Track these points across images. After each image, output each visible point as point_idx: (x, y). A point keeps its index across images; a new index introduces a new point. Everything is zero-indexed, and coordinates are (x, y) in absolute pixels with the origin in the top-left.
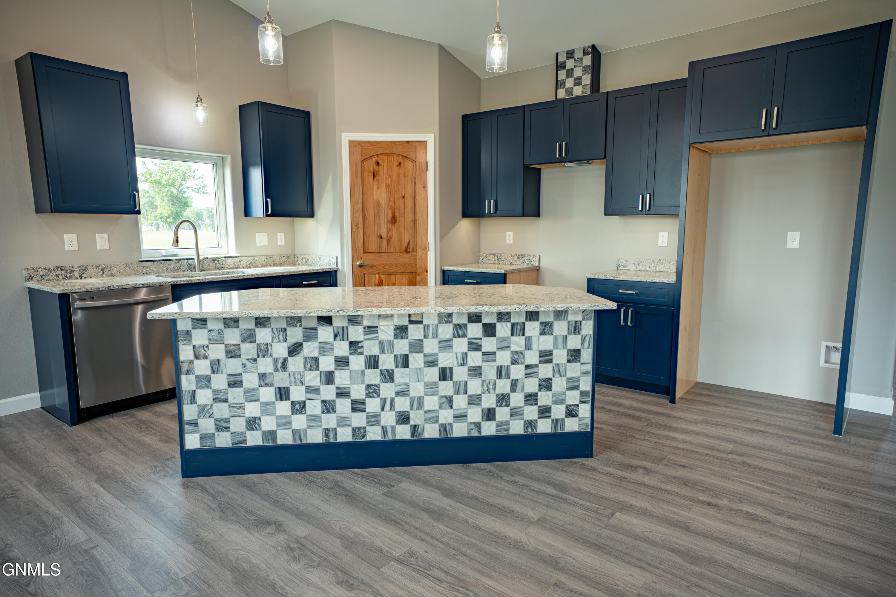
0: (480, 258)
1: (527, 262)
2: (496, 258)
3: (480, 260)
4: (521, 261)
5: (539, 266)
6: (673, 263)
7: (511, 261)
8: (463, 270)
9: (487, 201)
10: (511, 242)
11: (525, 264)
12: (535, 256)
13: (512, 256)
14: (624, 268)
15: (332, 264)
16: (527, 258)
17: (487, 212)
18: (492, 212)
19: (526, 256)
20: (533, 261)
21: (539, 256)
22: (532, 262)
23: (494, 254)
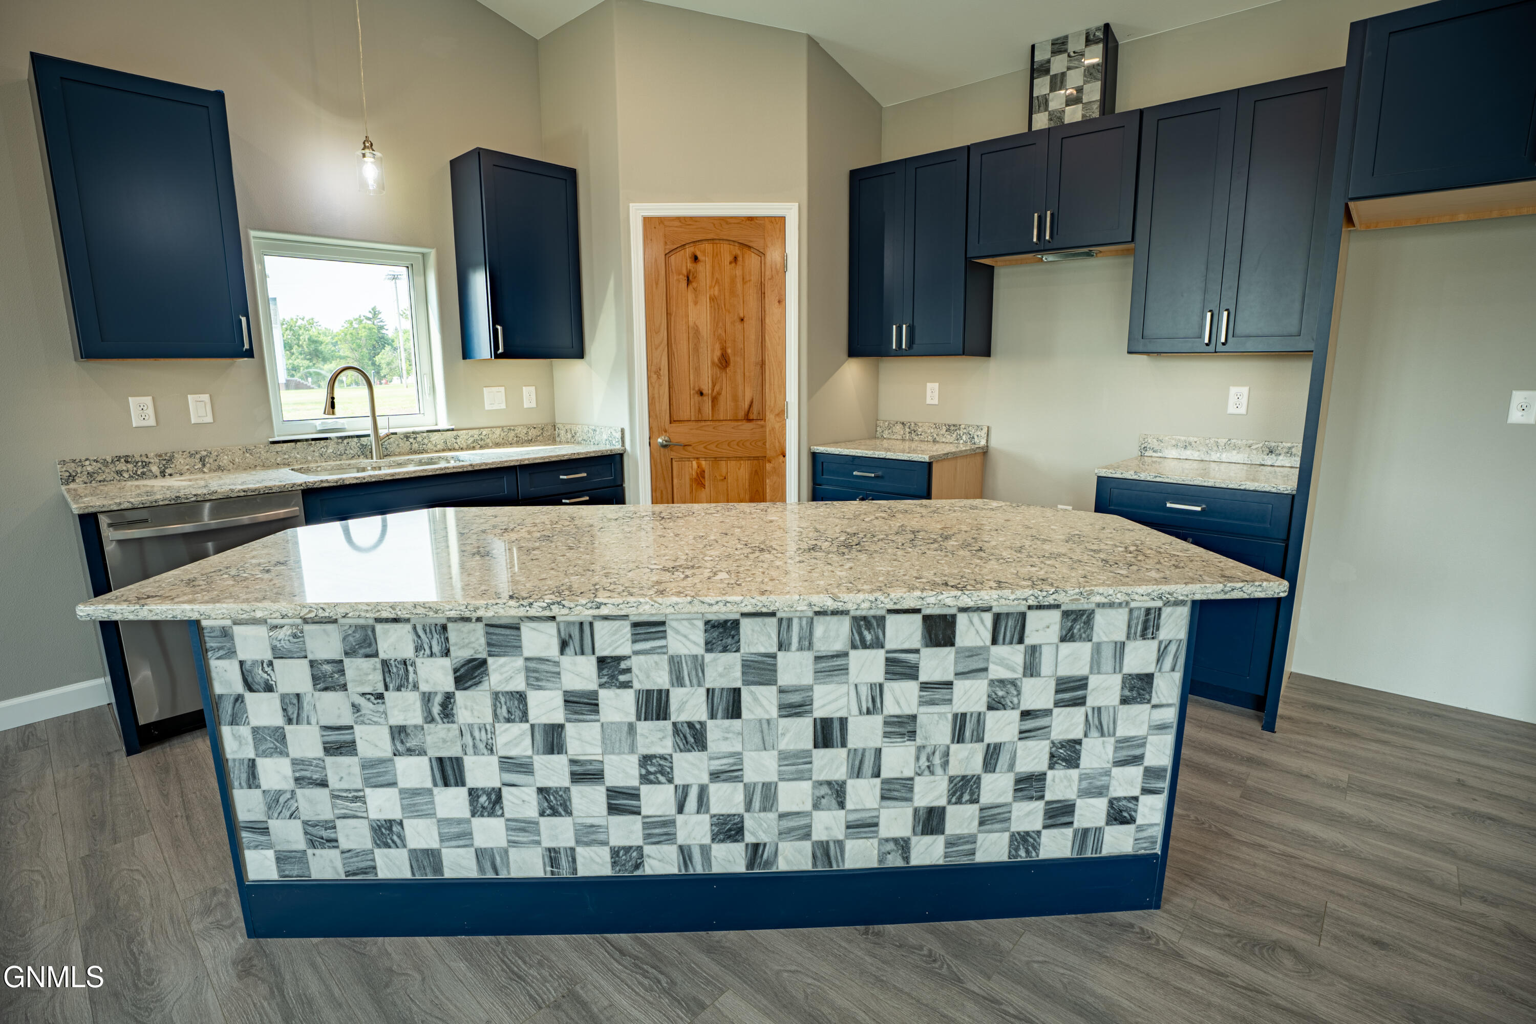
0: (878, 429)
1: (964, 437)
2: (908, 430)
3: (878, 433)
4: (954, 436)
5: (987, 446)
6: (1257, 446)
7: (935, 436)
8: (851, 454)
9: (894, 326)
10: (936, 402)
11: (962, 441)
12: (979, 428)
13: (937, 426)
14: (1155, 454)
15: (614, 442)
16: (965, 431)
17: (894, 347)
18: (904, 347)
19: (963, 426)
20: (976, 437)
21: (988, 427)
22: (973, 438)
23: (903, 423)
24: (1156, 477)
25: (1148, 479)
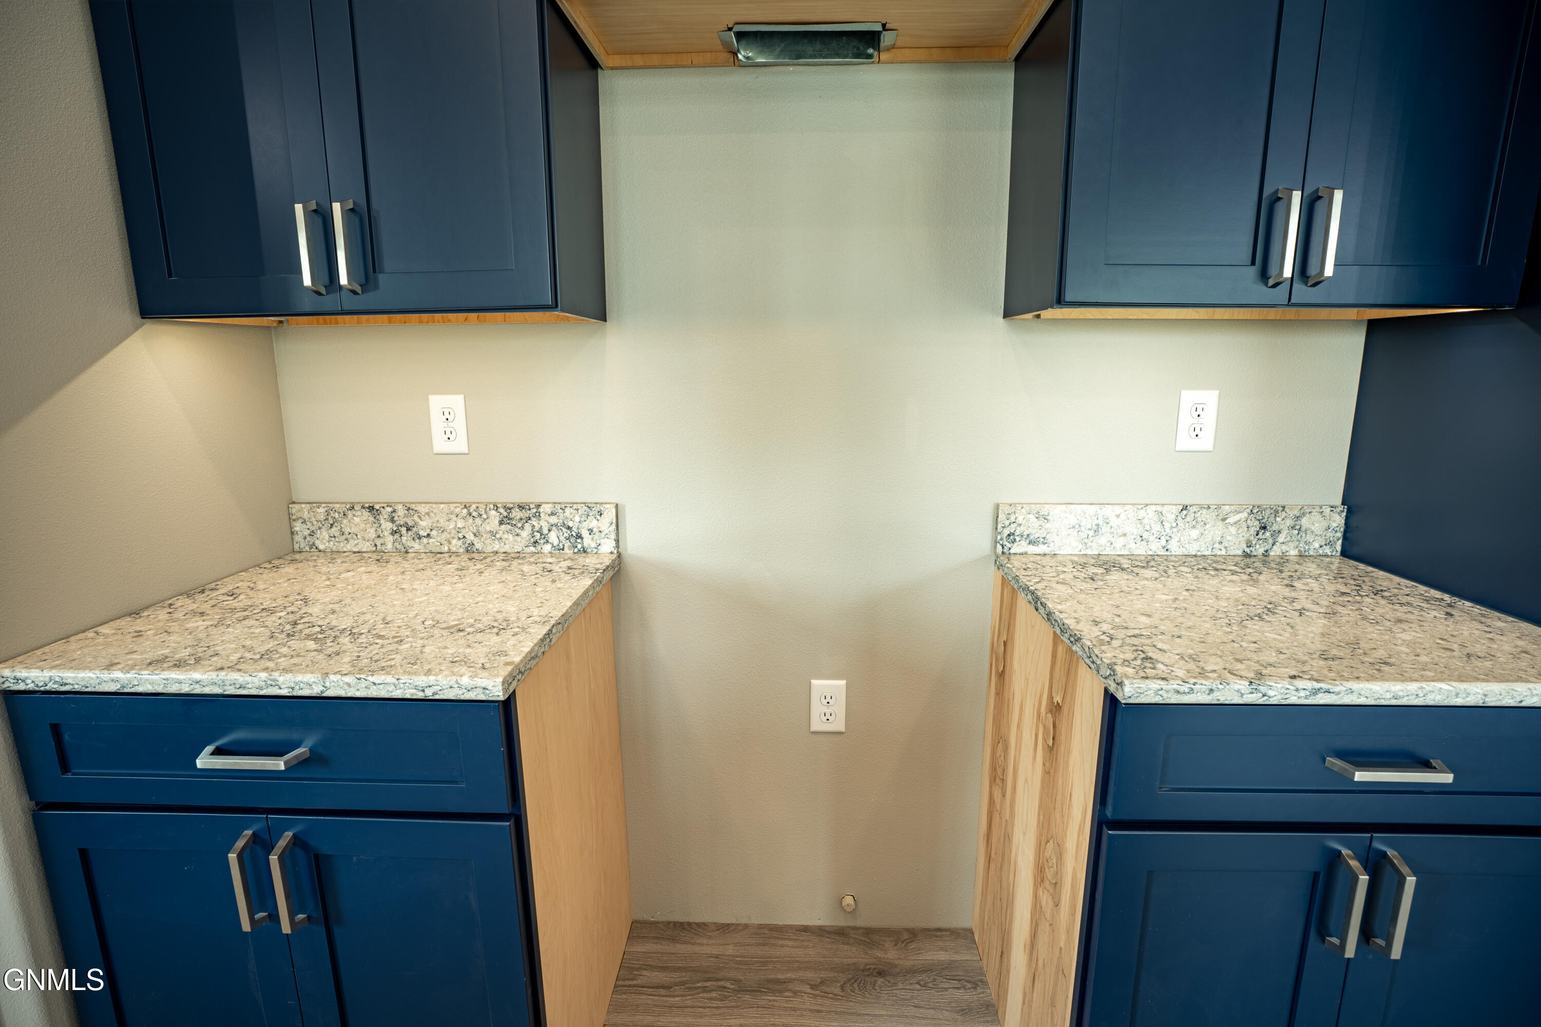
0: (298, 527)
1: (553, 537)
2: (388, 526)
3: (298, 538)
4: (525, 534)
5: (619, 555)
6: (1237, 517)
7: (470, 537)
9: (299, 208)
10: (460, 445)
11: (547, 548)
12: (593, 509)
13: (471, 511)
14: (1032, 549)
16: (554, 520)
17: (307, 281)
18: (344, 280)
19: (546, 509)
20: (585, 534)
21: (617, 506)
22: (579, 536)
23: (371, 509)
24: (1315, 692)
25: (1293, 700)
